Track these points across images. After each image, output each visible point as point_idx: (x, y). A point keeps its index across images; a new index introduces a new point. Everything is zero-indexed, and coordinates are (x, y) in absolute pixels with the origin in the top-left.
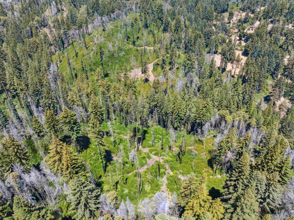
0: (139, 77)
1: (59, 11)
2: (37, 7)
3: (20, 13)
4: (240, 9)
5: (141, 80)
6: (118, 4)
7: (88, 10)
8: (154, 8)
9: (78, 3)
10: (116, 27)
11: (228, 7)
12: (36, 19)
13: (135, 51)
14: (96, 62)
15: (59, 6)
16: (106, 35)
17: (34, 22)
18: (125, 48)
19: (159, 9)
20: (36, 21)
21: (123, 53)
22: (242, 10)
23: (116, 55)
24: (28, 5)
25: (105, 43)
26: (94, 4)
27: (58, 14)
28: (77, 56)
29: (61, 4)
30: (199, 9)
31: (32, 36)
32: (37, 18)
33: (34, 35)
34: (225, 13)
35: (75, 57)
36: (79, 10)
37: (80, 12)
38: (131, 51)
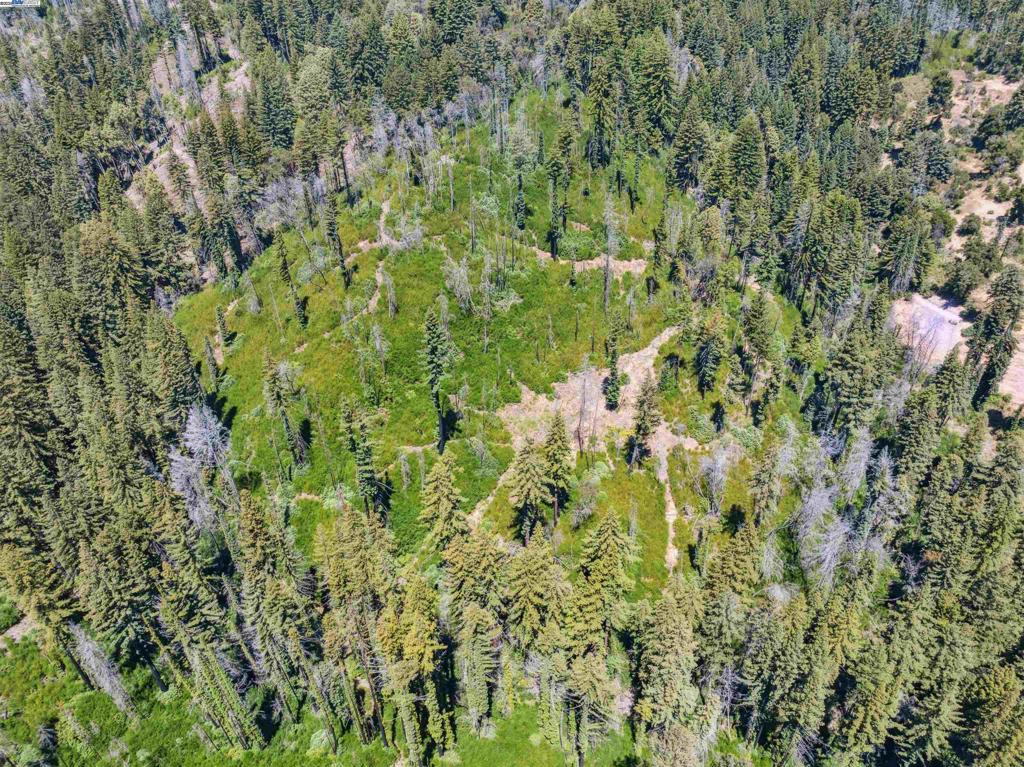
0: (601, 433)
1: (208, 64)
2: (115, 52)
3: (46, 78)
4: (970, 59)
5: (612, 448)
6: (471, 52)
7: (335, 71)
8: (629, 69)
9: (290, 32)
10: (469, 161)
11: (921, 52)
12: (113, 116)
13: (561, 283)
14: (395, 357)
15: (209, 39)
16: (428, 208)
17: (107, 130)
18: (517, 272)
19: (657, 77)
20: (112, 125)
21: (513, 299)
22: (981, 66)
23: (481, 312)
24: (78, 43)
25: (426, 249)
26: (363, 45)
27: (204, 77)
28: (305, 320)
29: (218, 36)
30: (812, 67)
31: (96, 208)
32: (116, 109)
33: (104, 204)
34: (908, 78)
35: (296, 323)
36: (295, 70)
37: (302, 75)
38: (544, 288)
